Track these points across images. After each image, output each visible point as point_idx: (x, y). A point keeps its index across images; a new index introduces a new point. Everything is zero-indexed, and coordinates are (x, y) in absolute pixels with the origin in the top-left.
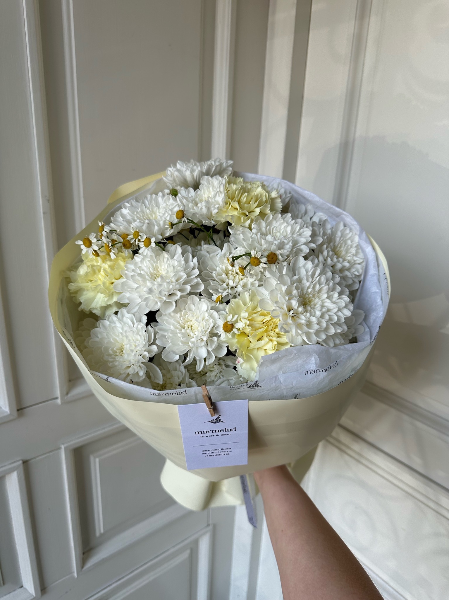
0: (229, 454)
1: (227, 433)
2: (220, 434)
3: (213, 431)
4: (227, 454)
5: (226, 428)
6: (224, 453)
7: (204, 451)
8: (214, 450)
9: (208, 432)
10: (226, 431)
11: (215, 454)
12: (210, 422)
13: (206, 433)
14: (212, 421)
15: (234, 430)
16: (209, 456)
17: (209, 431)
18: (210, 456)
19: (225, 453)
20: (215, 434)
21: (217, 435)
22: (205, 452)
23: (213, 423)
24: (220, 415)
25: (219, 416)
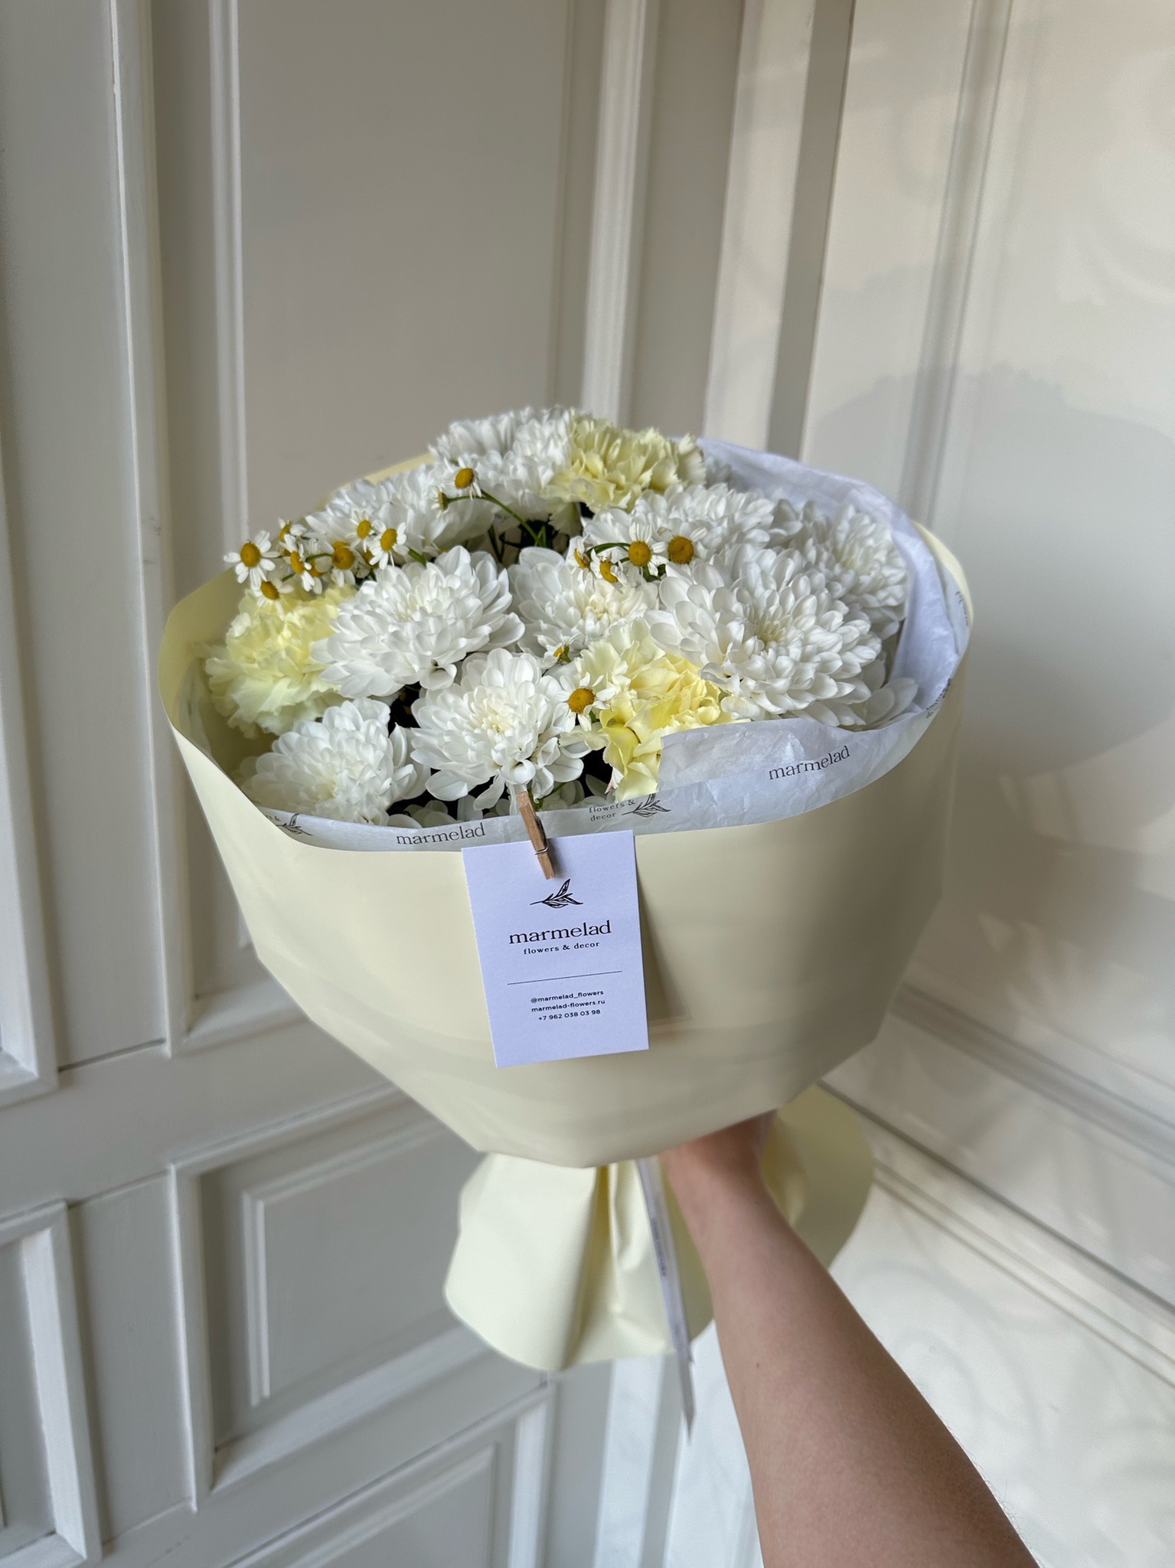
0: (598, 1012)
1: (590, 939)
2: (570, 942)
3: (553, 932)
4: (594, 1012)
5: (585, 924)
6: (585, 1008)
7: (534, 1000)
8: (560, 998)
9: (541, 937)
10: (586, 934)
11: (563, 1011)
12: (543, 902)
13: (538, 939)
14: (548, 899)
15: (605, 929)
16: (548, 1017)
17: (543, 933)
18: (551, 1017)
19: (590, 1008)
20: (559, 943)
21: (565, 947)
22: (538, 1005)
23: (551, 905)
24: (569, 881)
25: (566, 883)
